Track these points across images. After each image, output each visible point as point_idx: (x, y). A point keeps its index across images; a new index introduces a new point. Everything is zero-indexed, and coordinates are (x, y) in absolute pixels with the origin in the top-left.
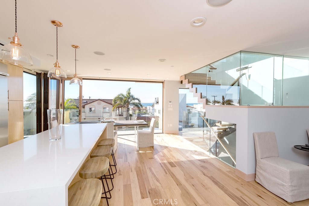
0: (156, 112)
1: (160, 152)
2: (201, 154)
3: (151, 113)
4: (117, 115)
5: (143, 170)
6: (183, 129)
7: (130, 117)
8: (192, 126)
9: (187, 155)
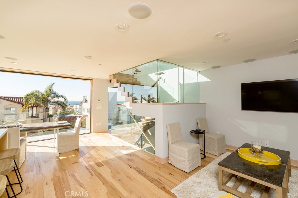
0: (84, 111)
1: (86, 153)
2: (128, 148)
3: (79, 113)
4: (29, 117)
5: (63, 179)
6: (112, 127)
7: (49, 119)
8: (121, 123)
9: (116, 152)
